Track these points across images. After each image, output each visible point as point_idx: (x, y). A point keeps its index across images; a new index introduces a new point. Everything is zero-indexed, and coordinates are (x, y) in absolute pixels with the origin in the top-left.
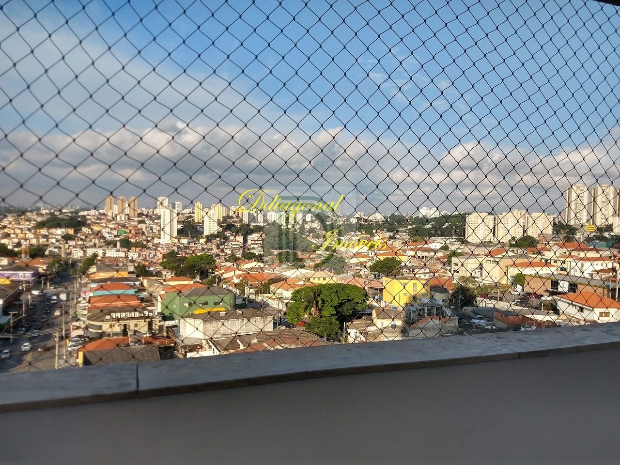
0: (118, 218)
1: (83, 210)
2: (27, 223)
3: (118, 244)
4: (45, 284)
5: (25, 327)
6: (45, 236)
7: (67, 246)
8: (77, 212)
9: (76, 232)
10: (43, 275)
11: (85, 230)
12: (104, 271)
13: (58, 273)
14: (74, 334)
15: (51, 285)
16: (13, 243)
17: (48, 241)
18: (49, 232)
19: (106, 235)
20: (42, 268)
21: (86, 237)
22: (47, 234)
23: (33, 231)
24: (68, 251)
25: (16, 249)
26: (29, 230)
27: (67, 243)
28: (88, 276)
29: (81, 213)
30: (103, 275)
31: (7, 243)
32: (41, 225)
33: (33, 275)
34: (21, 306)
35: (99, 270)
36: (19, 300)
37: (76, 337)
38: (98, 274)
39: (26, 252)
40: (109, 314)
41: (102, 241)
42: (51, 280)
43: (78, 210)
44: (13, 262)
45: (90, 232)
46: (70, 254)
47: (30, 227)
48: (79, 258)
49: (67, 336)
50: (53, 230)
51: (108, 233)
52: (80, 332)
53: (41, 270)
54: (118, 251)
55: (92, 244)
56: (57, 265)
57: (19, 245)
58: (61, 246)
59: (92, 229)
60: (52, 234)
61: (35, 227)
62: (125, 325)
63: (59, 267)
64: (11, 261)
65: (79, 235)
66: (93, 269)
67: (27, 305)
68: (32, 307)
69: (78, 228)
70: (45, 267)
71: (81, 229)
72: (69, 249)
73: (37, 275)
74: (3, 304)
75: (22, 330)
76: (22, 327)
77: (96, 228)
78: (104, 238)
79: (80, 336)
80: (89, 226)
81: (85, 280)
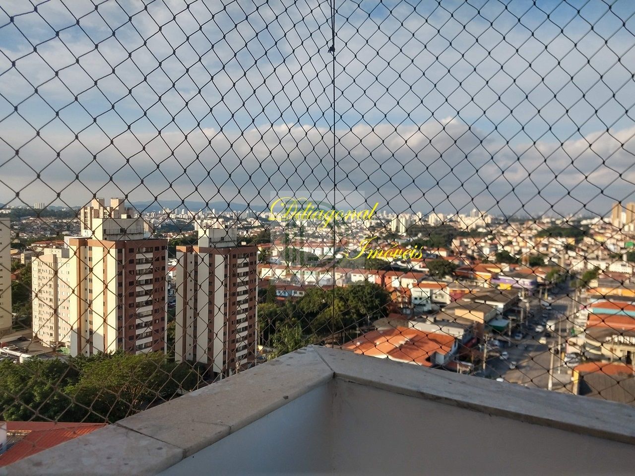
0: (626, 228)
1: (586, 218)
2: (529, 232)
3: (625, 257)
4: (543, 293)
5: (523, 334)
6: (545, 245)
7: (567, 256)
8: (579, 221)
9: (577, 242)
10: (543, 285)
11: (587, 240)
12: (607, 287)
13: (556, 284)
14: (570, 349)
15: (548, 295)
16: (514, 250)
17: (547, 250)
18: (549, 242)
19: (611, 247)
20: (541, 277)
21: (588, 248)
22: (547, 243)
23: (533, 240)
24: (568, 262)
25: (518, 257)
26: (530, 238)
27: (567, 253)
28: (588, 290)
29: (584, 222)
30: (604, 291)
31: (509, 251)
32: (540, 234)
33: (532, 283)
34: (519, 312)
35: (600, 285)
36: (518, 307)
37: (572, 353)
38: (599, 289)
39: (526, 261)
40: (611, 335)
41: (606, 253)
42: (549, 290)
43: (580, 218)
44: (514, 269)
45: (593, 243)
46: (569, 265)
47: (531, 235)
48: (579, 271)
49: (563, 350)
50: (552, 240)
51: (614, 244)
52: (577, 350)
53: (539, 280)
54: (624, 265)
55: (594, 255)
56: (556, 275)
57: (520, 252)
58: (561, 256)
59: (595, 240)
60: (552, 243)
61: (536, 236)
62: (629, 352)
63: (557, 278)
64: (512, 268)
65: (580, 245)
66: (594, 283)
67: (525, 312)
68: (529, 315)
69: (580, 238)
70: (543, 276)
71: (583, 239)
72: (569, 259)
73: (535, 283)
74: (504, 308)
75: (519, 336)
76: (520, 332)
77: (599, 239)
78: (609, 250)
79: (576, 354)
80: (591, 236)
81: (584, 294)
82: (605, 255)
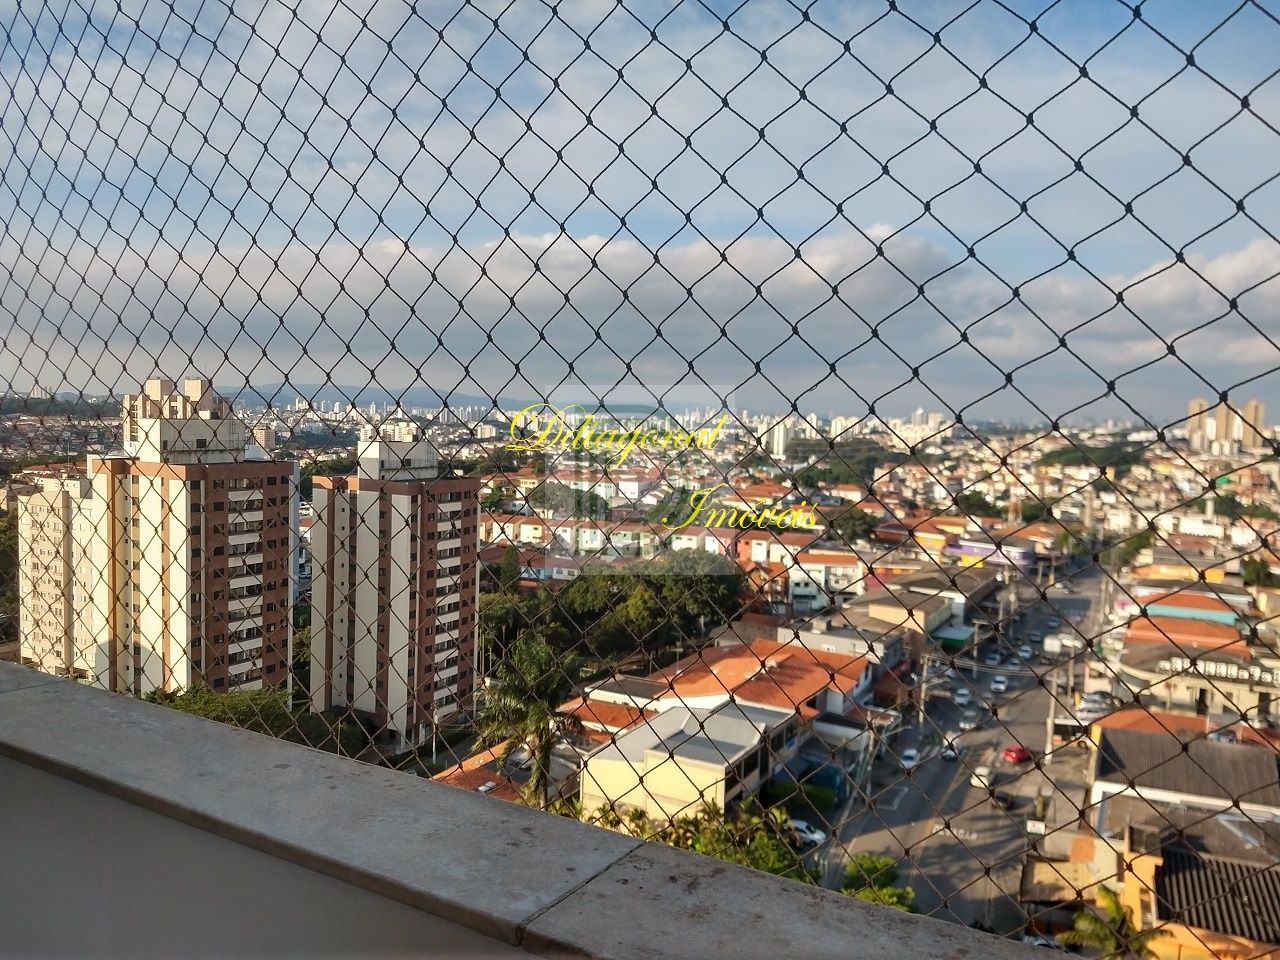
0: (1216, 448)
1: (1137, 429)
2: (1024, 454)
3: (1210, 506)
4: (1045, 575)
5: (1001, 654)
6: (1056, 482)
7: (1097, 503)
8: (1124, 434)
9: (1119, 475)
10: (1046, 559)
11: (1139, 471)
12: (1170, 563)
13: (1072, 557)
14: (1092, 685)
15: (1057, 580)
16: (995, 490)
17: (1060, 490)
18: (1064, 474)
19: (1185, 486)
20: (1043, 544)
21: (1139, 486)
22: (1060, 477)
23: (1033, 470)
24: (1100, 514)
25: (1000, 504)
26: (1027, 467)
27: (1098, 497)
28: (1134, 569)
29: (1134, 437)
30: (1166, 572)
31: (985, 491)
32: (1048, 459)
33: (1025, 556)
34: (996, 611)
35: (1158, 561)
36: (995, 601)
37: (1096, 693)
38: (1154, 567)
39: (1016, 511)
40: (1168, 658)
41: (1174, 497)
42: (1058, 569)
43: (1127, 429)
44: (992, 527)
45: (1149, 478)
46: (1102, 520)
47: (1028, 462)
48: (1121, 532)
49: (1077, 688)
50: (1071, 471)
51: (1190, 481)
52: (1104, 685)
53: (1040, 549)
54: (1208, 522)
55: (1151, 502)
56: (1072, 540)
57: (1005, 495)
58: (1085, 503)
59: (1153, 471)
60: (1070, 478)
61: (1038, 463)
62: (1203, 692)
63: (1076, 546)
64: (987, 526)
65: (1124, 482)
66: (1145, 557)
67: (1007, 611)
68: (1017, 618)
69: (1123, 467)
70: (1048, 543)
71: (1129, 470)
72: (1101, 509)
73: (1031, 556)
74: (965, 604)
75: (993, 659)
76: (996, 652)
77: (1162, 469)
78: (1179, 491)
79: (1103, 694)
80: (1147, 464)
81: (1126, 577)
82: (1173, 501)
